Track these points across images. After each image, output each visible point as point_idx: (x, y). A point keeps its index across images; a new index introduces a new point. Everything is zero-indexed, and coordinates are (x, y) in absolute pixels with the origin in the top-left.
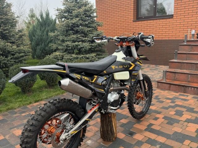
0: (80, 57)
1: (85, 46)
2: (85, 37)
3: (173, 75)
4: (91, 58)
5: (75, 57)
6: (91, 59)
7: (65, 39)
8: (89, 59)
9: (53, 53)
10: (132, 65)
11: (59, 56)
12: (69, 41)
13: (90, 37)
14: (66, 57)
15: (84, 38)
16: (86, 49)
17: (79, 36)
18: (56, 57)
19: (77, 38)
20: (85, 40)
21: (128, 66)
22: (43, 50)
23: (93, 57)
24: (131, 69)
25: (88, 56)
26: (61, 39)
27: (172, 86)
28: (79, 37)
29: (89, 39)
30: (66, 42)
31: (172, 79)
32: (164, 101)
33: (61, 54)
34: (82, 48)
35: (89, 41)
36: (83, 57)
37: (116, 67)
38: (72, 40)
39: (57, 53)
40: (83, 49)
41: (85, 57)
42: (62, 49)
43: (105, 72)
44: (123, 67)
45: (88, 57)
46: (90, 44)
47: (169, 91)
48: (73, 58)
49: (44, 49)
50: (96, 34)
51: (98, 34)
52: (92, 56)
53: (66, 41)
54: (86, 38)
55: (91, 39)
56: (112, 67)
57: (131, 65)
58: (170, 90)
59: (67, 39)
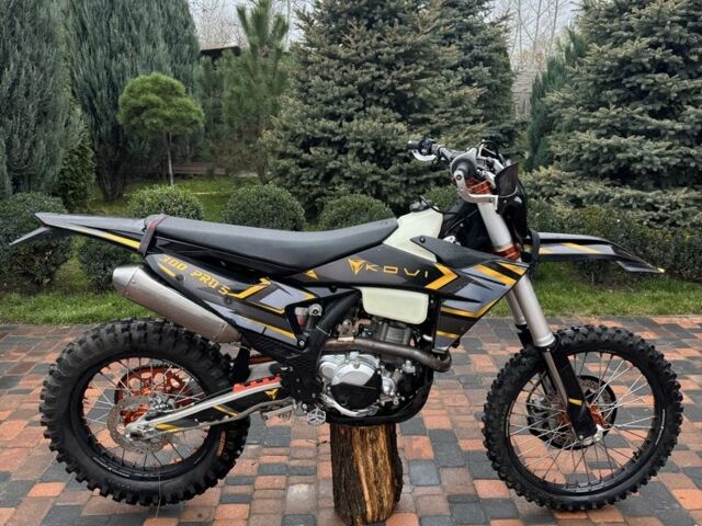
0: (618, 195)
1: (651, 156)
4: (663, 207)
6: (665, 211)
7: (584, 119)
8: (656, 210)
9: (538, 169)
10: (440, 274)
12: (595, 126)
14: (567, 190)
16: (649, 167)
17: (639, 109)
19: (630, 117)
20: (664, 127)
21: (422, 274)
23: (674, 205)
24: (435, 285)
25: (651, 196)
26: (568, 118)
28: (639, 113)
29: (680, 126)
30: (584, 131)
34: (635, 160)
35: (680, 134)
36: (628, 198)
37: (368, 267)
40: (639, 166)
42: (566, 157)
43: (314, 276)
44: (401, 273)
45: (650, 200)
46: (684, 149)
48: (588, 197)
52: (670, 201)
54: (667, 122)
56: (351, 262)
57: (438, 274)
59: (591, 120)
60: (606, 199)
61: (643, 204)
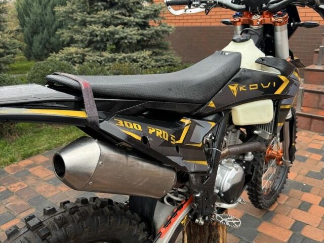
0: (120, 57)
1: (130, 35)
2: (130, 16)
3: (316, 97)
4: (141, 60)
5: (109, 57)
6: (142, 62)
7: (88, 19)
8: (137, 62)
9: (63, 49)
11: (76, 54)
12: (95, 23)
13: (140, 15)
14: (91, 58)
15: (127, 18)
16: (131, 41)
17: (116, 12)
18: (69, 57)
19: (113, 16)
20: (130, 21)
21: (272, 84)
22: (45, 43)
23: (145, 58)
24: (278, 91)
25: (135, 55)
26: (79, 19)
27: (316, 121)
28: (117, 14)
29: (137, 20)
30: (90, 25)
31: (314, 106)
32: (307, 156)
33: (80, 51)
34: (122, 38)
35: (138, 24)
36: (124, 58)
37: (241, 89)
38: (103, 22)
39: (72, 49)
40: (126, 41)
41: (129, 58)
42: (82, 41)
44: (260, 88)
45: (135, 57)
46: (140, 32)
47: (309, 132)
48: (105, 60)
49: (47, 41)
50: (151, 11)
51: (156, 11)
52: (143, 57)
53: (91, 23)
54: (132, 18)
55: (141, 20)
56: (231, 88)
57: (280, 82)
58: (310, 130)
59: (93, 19)
60: (114, 60)
61: (131, 60)
